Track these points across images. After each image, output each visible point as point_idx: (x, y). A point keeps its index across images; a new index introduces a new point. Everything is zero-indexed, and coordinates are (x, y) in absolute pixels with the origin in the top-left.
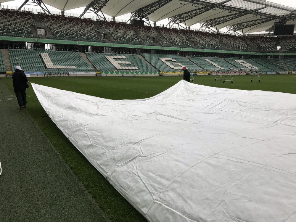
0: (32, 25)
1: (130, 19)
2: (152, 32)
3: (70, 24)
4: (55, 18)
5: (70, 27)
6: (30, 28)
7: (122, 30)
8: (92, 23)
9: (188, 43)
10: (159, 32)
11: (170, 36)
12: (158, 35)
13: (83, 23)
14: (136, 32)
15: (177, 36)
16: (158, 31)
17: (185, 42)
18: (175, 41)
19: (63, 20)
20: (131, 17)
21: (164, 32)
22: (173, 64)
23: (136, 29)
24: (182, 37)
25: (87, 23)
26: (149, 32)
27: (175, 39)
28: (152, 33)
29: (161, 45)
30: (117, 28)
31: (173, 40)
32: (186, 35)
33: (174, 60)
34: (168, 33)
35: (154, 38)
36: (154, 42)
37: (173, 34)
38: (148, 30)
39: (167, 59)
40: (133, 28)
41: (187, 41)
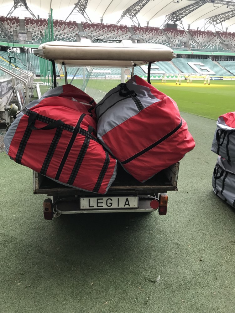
0: (77, 34)
1: (164, 23)
2: (184, 36)
3: (107, 31)
4: (95, 26)
5: (108, 35)
6: (75, 37)
7: (155, 35)
8: (127, 30)
9: (221, 47)
10: (192, 36)
11: (203, 40)
12: (190, 39)
13: (119, 30)
14: (167, 37)
15: (211, 39)
16: (191, 34)
17: (218, 46)
18: (207, 45)
19: (102, 28)
20: (165, 21)
21: (198, 36)
22: (201, 69)
23: (168, 34)
24: (216, 41)
25: (123, 30)
26: (181, 37)
27: (207, 42)
28: (184, 38)
29: (192, 50)
30: (150, 34)
31: (205, 44)
32: (221, 37)
33: (203, 64)
34: (201, 36)
35: (185, 43)
36: (184, 47)
37: (207, 37)
38: (180, 34)
39: (195, 64)
40: (166, 32)
41: (220, 45)
